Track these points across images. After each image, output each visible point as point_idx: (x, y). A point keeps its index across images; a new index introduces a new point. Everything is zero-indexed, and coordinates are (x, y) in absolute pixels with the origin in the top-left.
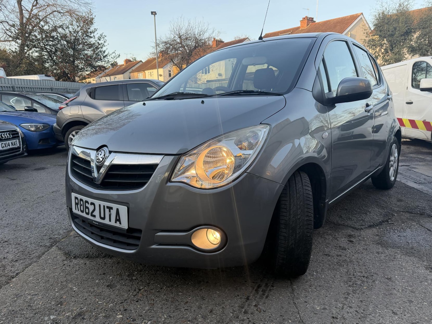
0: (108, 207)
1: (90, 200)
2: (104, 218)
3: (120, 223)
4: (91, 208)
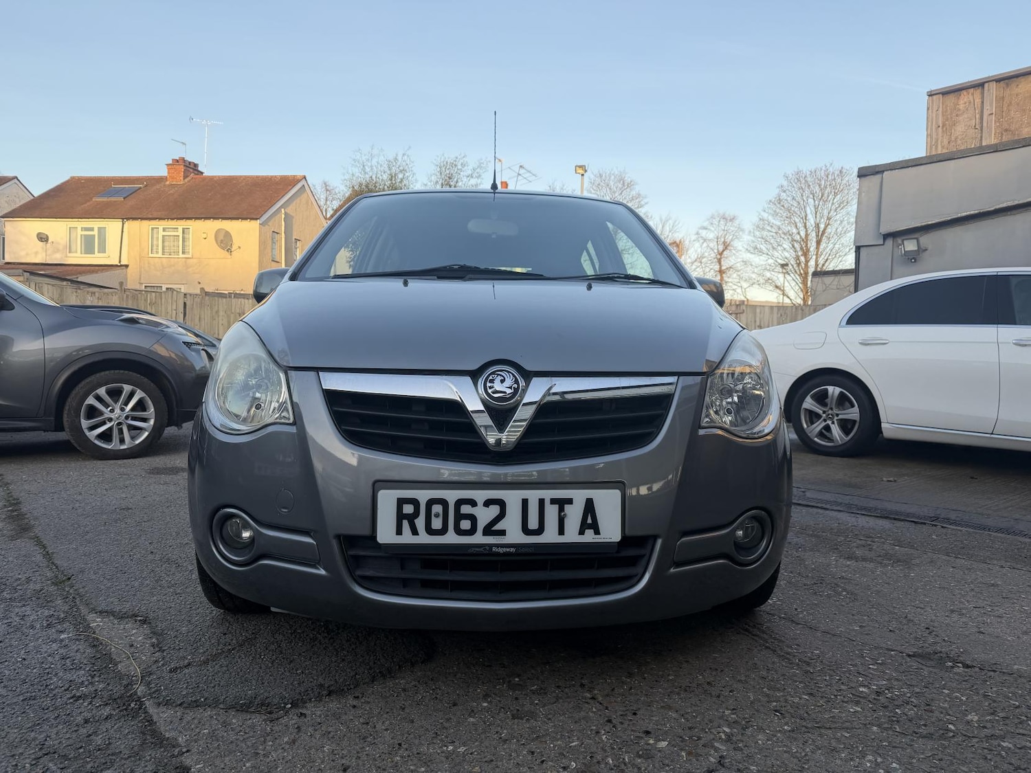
0: (553, 501)
1: (480, 495)
2: (540, 531)
3: (597, 532)
4: (485, 515)
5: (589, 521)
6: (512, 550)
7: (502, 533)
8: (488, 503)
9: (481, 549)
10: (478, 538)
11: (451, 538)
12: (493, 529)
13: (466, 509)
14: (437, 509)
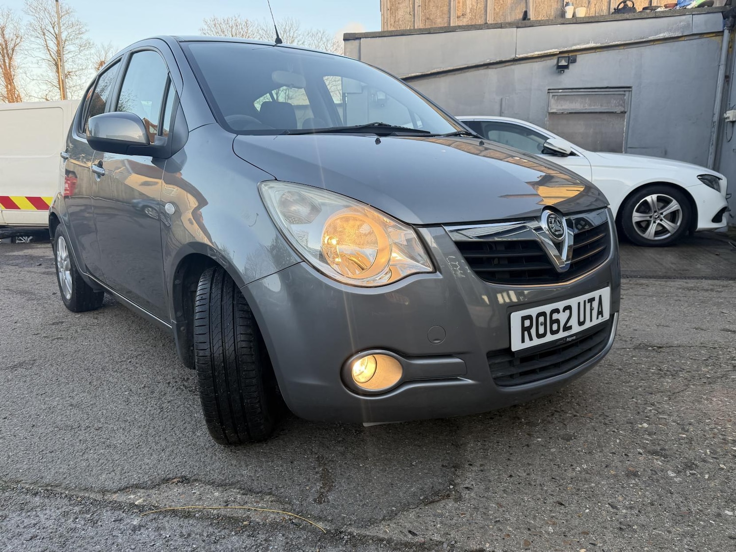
5: (600, 310)
6: (574, 337)
7: (570, 328)
8: (565, 309)
9: (562, 341)
10: (562, 335)
11: (549, 338)
12: (567, 326)
13: (555, 316)
14: (541, 319)
